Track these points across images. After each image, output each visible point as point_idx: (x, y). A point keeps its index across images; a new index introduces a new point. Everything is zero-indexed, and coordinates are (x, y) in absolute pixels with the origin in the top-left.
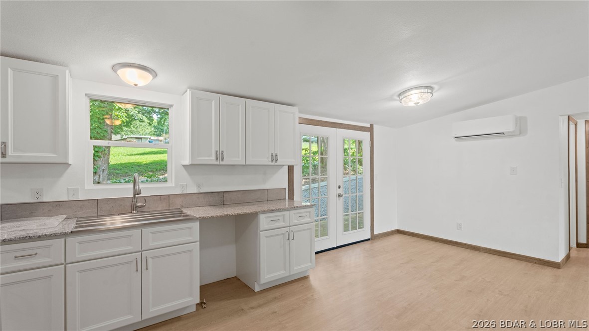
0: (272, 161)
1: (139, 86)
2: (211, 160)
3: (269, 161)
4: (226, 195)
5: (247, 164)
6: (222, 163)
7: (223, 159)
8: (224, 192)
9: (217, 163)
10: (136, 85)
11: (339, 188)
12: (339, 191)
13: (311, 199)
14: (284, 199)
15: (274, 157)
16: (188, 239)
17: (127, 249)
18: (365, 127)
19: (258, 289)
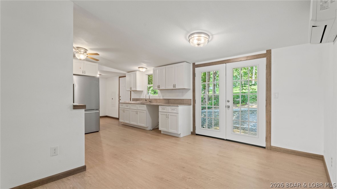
1: (144, 71)
4: (170, 100)
5: (166, 89)
7: (159, 88)
11: (228, 101)
12: (228, 104)
13: (207, 106)
14: (190, 105)
15: (174, 86)
16: (144, 109)
17: (135, 108)
18: (259, 55)
19: (162, 132)
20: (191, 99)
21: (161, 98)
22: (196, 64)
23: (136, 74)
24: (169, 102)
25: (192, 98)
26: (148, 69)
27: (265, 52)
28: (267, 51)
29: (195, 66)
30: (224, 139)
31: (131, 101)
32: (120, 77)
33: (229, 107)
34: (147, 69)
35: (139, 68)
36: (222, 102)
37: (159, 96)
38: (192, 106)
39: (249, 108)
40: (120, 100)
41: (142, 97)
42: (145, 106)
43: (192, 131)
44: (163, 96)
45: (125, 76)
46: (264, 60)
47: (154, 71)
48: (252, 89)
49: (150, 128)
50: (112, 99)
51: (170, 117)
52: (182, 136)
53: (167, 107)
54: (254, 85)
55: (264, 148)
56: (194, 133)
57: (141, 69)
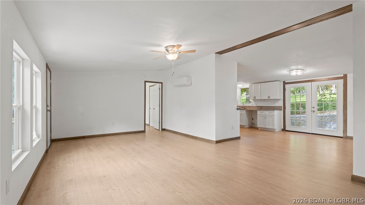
1: (241, 86)
5: (262, 99)
6: (255, 99)
11: (314, 108)
12: (313, 109)
13: (295, 111)
14: (281, 110)
15: (269, 97)
18: (337, 77)
19: (259, 129)
22: (286, 82)
24: (261, 108)
25: (282, 105)
26: (245, 85)
27: (342, 75)
28: (344, 75)
29: (285, 83)
30: (310, 133)
33: (314, 111)
34: (243, 84)
36: (308, 109)
37: (253, 104)
38: (282, 111)
39: (330, 114)
43: (283, 128)
44: (256, 105)
46: (342, 81)
47: (250, 86)
48: (332, 98)
49: (247, 126)
51: (267, 118)
52: (276, 131)
53: (265, 111)
54: (334, 94)
55: (342, 137)
56: (284, 130)
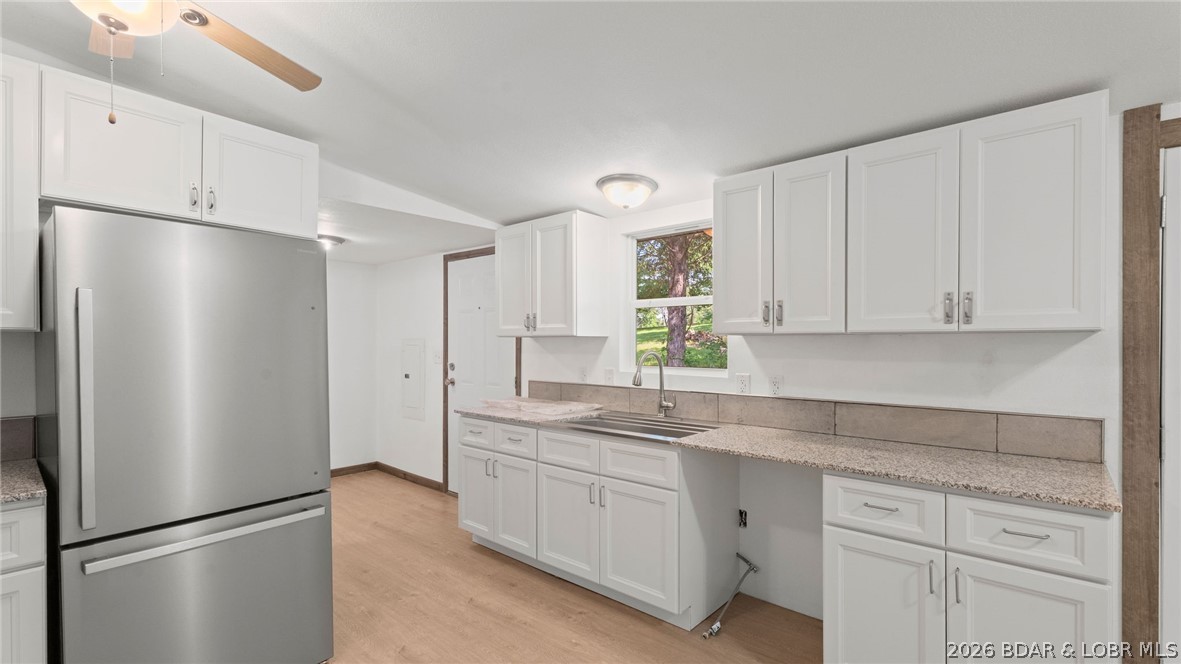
0: (948, 318)
1: (631, 207)
2: (754, 323)
3: (934, 320)
4: (841, 411)
5: (850, 330)
6: (779, 330)
7: (780, 321)
8: (836, 403)
9: (768, 329)
10: (625, 207)
15: (956, 305)
16: (659, 479)
17: (585, 464)
20: (1100, 423)
21: (763, 390)
23: (566, 229)
26: (668, 185)
29: (1156, 134)
31: (519, 393)
32: (448, 258)
35: (602, 182)
40: (453, 383)
41: (596, 378)
42: (672, 457)
44: (777, 384)
45: (490, 251)
50: (407, 376)
53: (936, 498)
57: (616, 192)
